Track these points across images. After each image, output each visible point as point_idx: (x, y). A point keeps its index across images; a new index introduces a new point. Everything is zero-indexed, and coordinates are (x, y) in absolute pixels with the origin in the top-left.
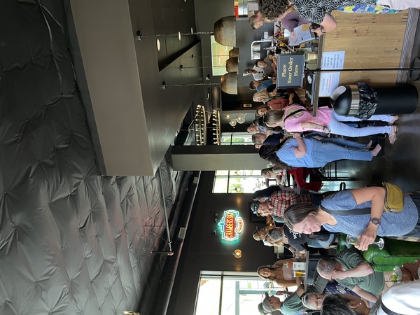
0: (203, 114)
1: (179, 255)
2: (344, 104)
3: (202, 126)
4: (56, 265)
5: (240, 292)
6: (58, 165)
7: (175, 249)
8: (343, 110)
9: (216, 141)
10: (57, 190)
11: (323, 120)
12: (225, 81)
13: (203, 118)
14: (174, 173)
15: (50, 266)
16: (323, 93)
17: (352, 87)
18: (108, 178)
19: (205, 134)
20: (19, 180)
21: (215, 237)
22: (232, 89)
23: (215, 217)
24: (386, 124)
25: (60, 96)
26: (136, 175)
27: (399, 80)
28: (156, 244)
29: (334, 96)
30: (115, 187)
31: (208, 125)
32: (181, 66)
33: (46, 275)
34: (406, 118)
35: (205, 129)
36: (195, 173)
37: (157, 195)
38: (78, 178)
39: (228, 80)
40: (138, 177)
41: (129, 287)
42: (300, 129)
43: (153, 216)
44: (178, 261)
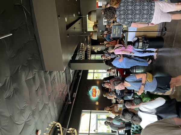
0: (83, 47)
1: (73, 104)
2: (137, 44)
3: (83, 52)
4: (28, 104)
5: (98, 120)
6: (28, 66)
7: (72, 101)
8: (136, 47)
9: (89, 58)
10: (28, 76)
11: (129, 50)
12: (92, 34)
13: (83, 48)
14: (71, 71)
15: (25, 104)
16: (129, 40)
17: (139, 38)
18: (46, 72)
19: (84, 55)
20: (15, 71)
21: (88, 97)
22: (95, 38)
23: (88, 89)
24: (153, 52)
25: (29, 40)
26: (56, 71)
27: (157, 35)
28: (64, 99)
29: (133, 41)
30: (49, 75)
31: (85, 51)
32: (75, 28)
33: (24, 107)
34: (160, 50)
35: (84, 53)
36: (80, 71)
37: (65, 79)
38: (35, 71)
39: (93, 34)
40: (57, 71)
41: (53, 115)
42: (121, 53)
43: (63, 88)
44: (73, 106)
